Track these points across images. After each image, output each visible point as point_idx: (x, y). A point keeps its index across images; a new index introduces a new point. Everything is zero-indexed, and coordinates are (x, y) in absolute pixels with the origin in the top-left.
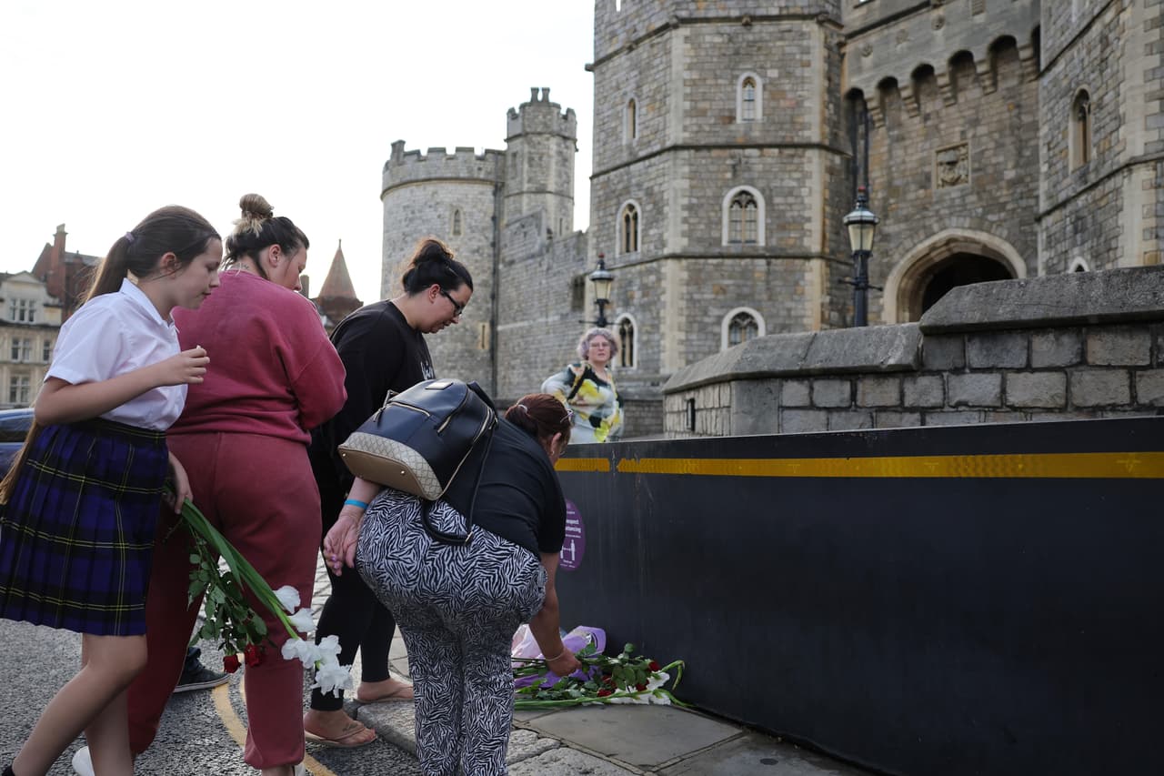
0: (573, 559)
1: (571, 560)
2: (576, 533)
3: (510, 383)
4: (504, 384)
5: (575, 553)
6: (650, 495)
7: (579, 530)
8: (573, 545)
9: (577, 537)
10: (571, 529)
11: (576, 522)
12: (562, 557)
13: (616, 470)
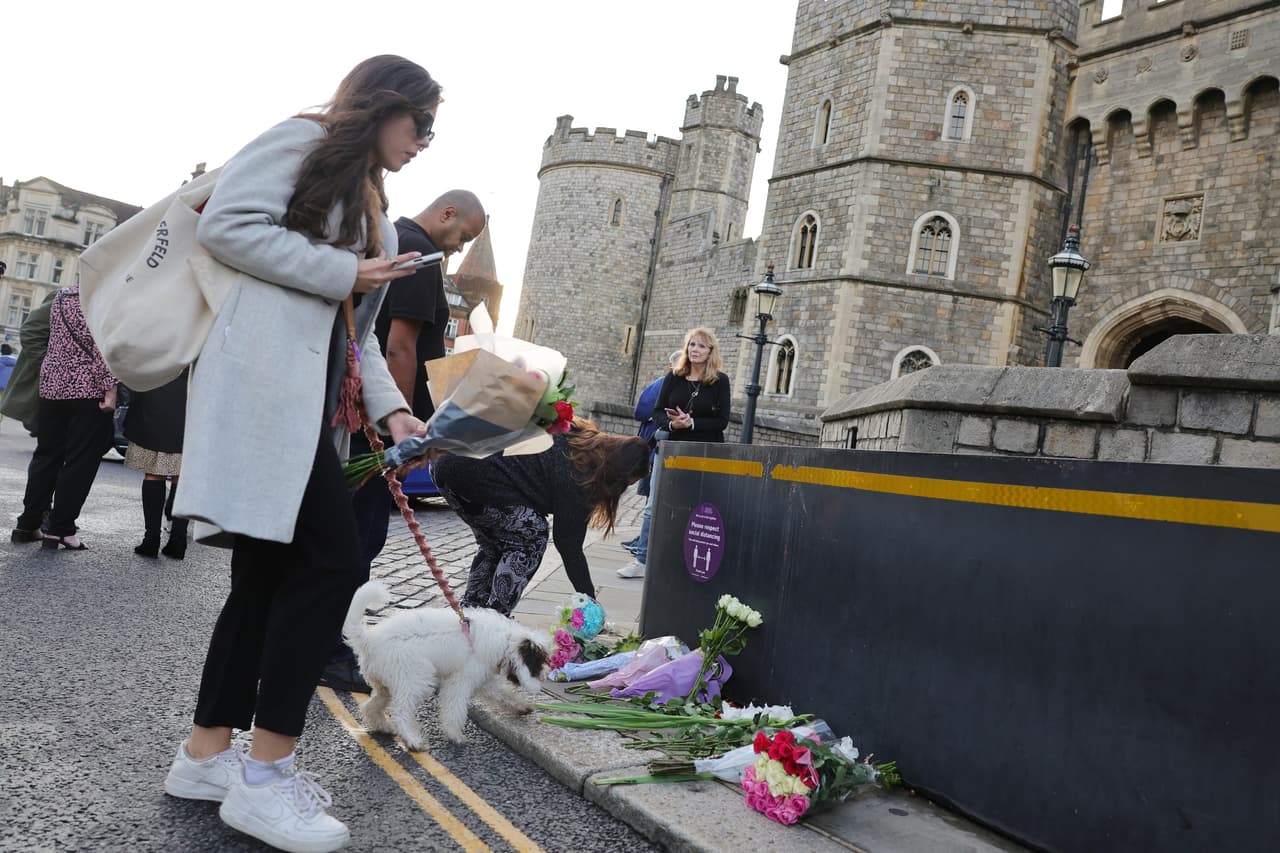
0: (707, 569)
1: (704, 570)
2: (714, 541)
5: (710, 563)
6: (804, 507)
7: (718, 538)
8: (709, 554)
9: (716, 545)
10: (697, 533)
11: (716, 529)
12: (695, 566)
13: (770, 476)
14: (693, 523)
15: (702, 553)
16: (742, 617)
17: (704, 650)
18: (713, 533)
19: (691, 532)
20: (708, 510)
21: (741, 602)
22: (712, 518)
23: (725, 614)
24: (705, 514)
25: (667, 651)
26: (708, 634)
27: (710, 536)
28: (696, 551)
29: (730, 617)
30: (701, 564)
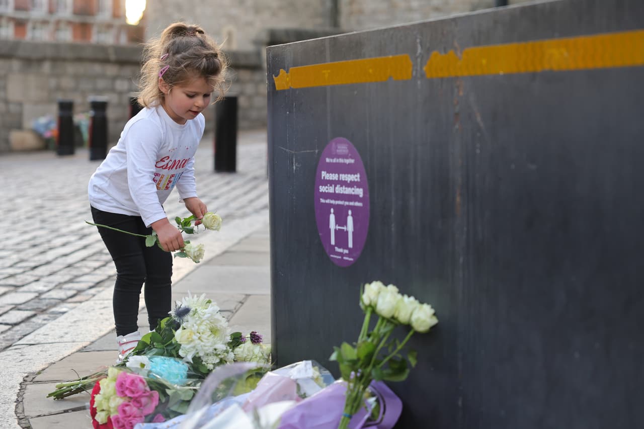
0: (350, 245)
1: (346, 247)
2: (354, 198)
3: (361, 12)
4: (351, 13)
5: (354, 233)
6: (479, 119)
7: (359, 192)
8: (350, 220)
9: (358, 204)
10: (330, 189)
11: (355, 178)
12: (333, 242)
13: (423, 76)
14: (324, 174)
15: (341, 221)
16: (403, 317)
17: (347, 378)
18: (351, 184)
19: (323, 189)
20: (343, 148)
21: (402, 292)
22: (348, 161)
23: (375, 315)
24: (338, 156)
25: (298, 386)
26: (348, 352)
27: (348, 191)
28: (332, 218)
29: (384, 318)
30: (342, 236)
